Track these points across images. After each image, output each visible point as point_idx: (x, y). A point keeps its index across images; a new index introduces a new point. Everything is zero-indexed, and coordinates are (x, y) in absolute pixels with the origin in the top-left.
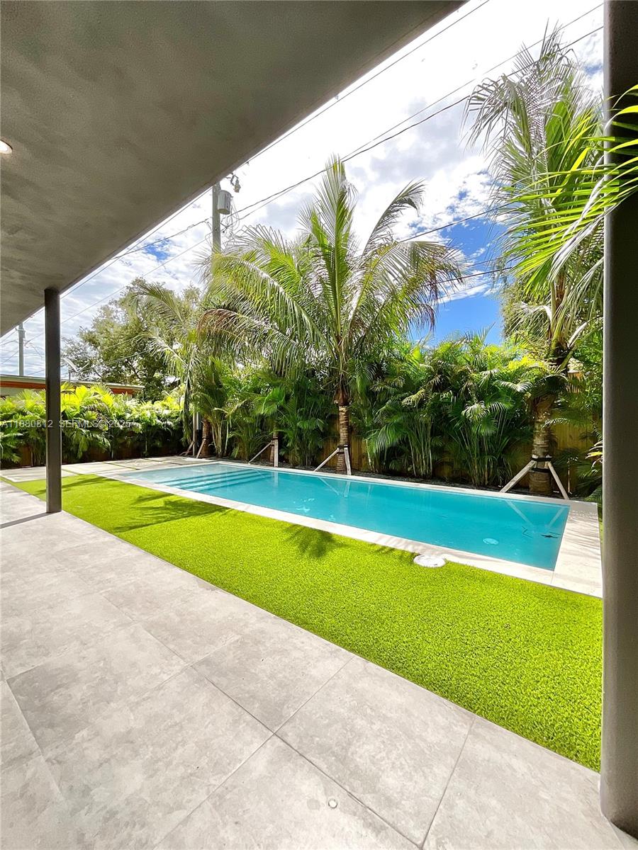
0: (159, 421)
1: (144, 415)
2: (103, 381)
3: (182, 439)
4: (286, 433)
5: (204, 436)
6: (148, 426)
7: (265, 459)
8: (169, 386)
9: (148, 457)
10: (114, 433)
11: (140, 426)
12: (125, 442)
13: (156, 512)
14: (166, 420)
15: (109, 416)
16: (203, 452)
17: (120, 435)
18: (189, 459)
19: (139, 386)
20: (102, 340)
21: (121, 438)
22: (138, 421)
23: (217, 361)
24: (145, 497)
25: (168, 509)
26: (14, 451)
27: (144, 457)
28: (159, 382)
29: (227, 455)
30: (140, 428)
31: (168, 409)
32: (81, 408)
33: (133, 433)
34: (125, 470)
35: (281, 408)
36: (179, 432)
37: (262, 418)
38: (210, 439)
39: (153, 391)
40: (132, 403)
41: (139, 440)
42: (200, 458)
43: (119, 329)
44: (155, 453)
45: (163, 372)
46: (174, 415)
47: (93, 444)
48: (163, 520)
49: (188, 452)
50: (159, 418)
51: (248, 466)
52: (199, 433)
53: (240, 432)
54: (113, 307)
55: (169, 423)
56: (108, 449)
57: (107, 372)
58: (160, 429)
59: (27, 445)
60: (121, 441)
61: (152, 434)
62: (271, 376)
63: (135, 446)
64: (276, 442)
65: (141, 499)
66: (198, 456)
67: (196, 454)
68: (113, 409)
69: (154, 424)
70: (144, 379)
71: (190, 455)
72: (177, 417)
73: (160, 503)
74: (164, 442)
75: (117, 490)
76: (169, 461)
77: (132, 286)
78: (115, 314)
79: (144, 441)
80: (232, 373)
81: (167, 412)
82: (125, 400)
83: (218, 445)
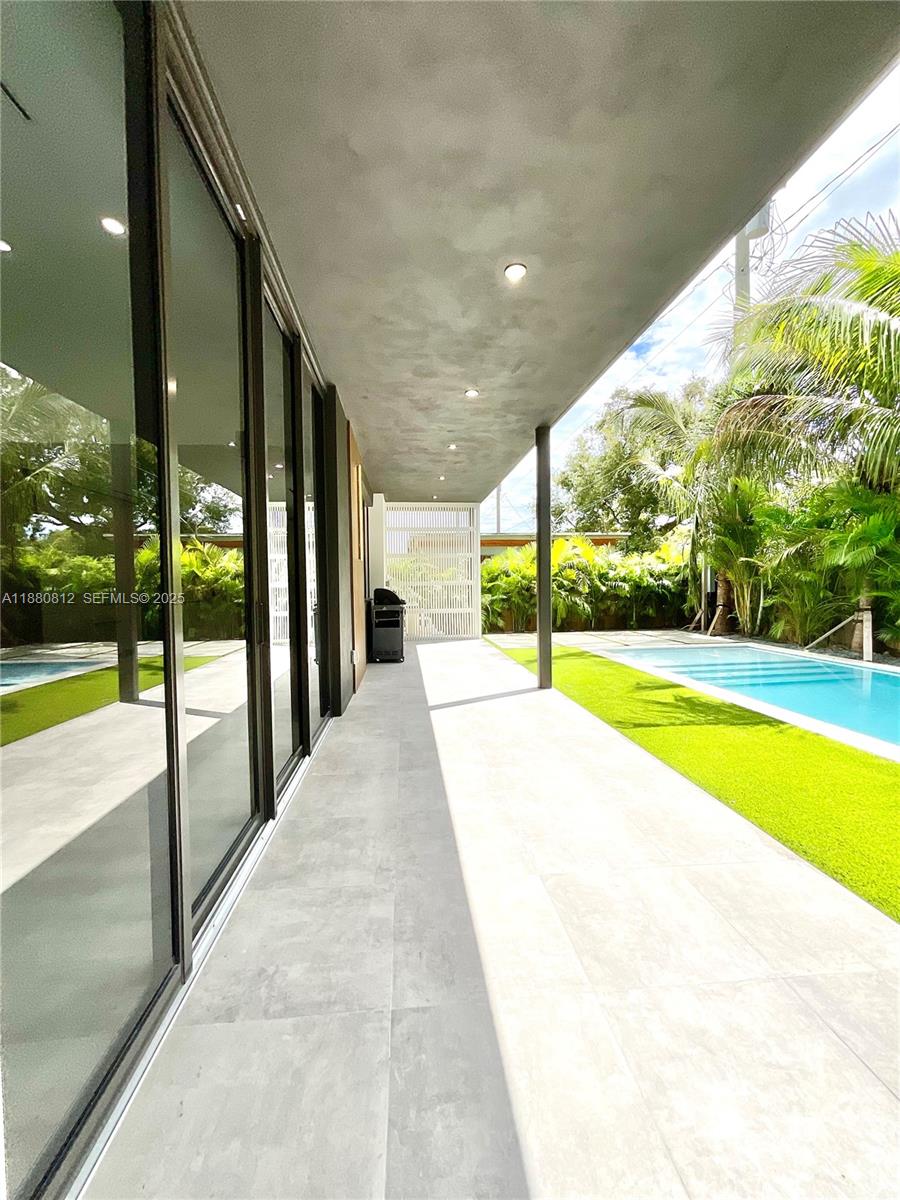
0: (651, 580)
1: (631, 572)
2: (577, 531)
3: (686, 606)
4: (892, 600)
5: (720, 601)
6: (637, 587)
7: (842, 643)
8: (660, 530)
9: (635, 629)
10: (595, 596)
11: (627, 587)
12: (609, 608)
13: (664, 709)
14: (661, 579)
15: (589, 575)
16: (718, 627)
17: (602, 599)
18: (696, 636)
19: (619, 533)
20: (575, 480)
21: (604, 604)
22: (624, 580)
23: (745, 483)
24: (644, 685)
25: (680, 707)
26: (500, 615)
27: (631, 628)
28: (646, 526)
29: (761, 632)
30: (627, 588)
31: (664, 562)
32: (559, 565)
33: (617, 597)
34: (611, 646)
35: (882, 552)
36: (680, 595)
37: (836, 572)
38: (729, 606)
39: (641, 539)
40: (616, 557)
41: (624, 606)
42: (713, 635)
43: (595, 463)
44: (645, 624)
45: (654, 511)
46: (673, 571)
47: (572, 609)
48: (678, 722)
49: (693, 625)
50: (652, 576)
51: (804, 654)
52: (712, 597)
53: (786, 596)
54: (588, 435)
55: (666, 582)
56: (588, 616)
57: (581, 519)
58: (652, 592)
59: (509, 609)
60: (602, 607)
61: (642, 597)
62: (855, 494)
63: (620, 613)
64: (867, 617)
65: (640, 687)
66: (709, 633)
67: (707, 628)
68: (594, 566)
69: (645, 584)
70: (627, 523)
71: (697, 629)
72: (677, 574)
73: (667, 696)
74: (658, 610)
75: (606, 670)
76: (667, 637)
77: (611, 401)
78: (589, 444)
79: (631, 608)
80: (770, 500)
81: (664, 568)
82: (608, 553)
83: (744, 616)
